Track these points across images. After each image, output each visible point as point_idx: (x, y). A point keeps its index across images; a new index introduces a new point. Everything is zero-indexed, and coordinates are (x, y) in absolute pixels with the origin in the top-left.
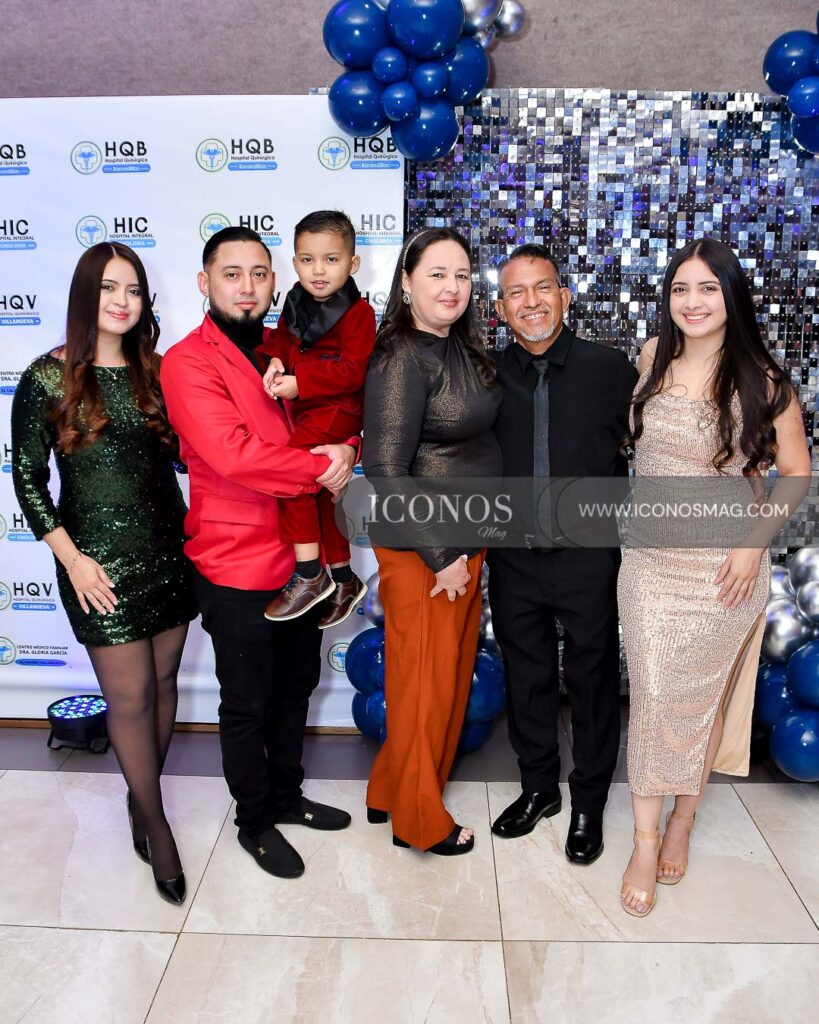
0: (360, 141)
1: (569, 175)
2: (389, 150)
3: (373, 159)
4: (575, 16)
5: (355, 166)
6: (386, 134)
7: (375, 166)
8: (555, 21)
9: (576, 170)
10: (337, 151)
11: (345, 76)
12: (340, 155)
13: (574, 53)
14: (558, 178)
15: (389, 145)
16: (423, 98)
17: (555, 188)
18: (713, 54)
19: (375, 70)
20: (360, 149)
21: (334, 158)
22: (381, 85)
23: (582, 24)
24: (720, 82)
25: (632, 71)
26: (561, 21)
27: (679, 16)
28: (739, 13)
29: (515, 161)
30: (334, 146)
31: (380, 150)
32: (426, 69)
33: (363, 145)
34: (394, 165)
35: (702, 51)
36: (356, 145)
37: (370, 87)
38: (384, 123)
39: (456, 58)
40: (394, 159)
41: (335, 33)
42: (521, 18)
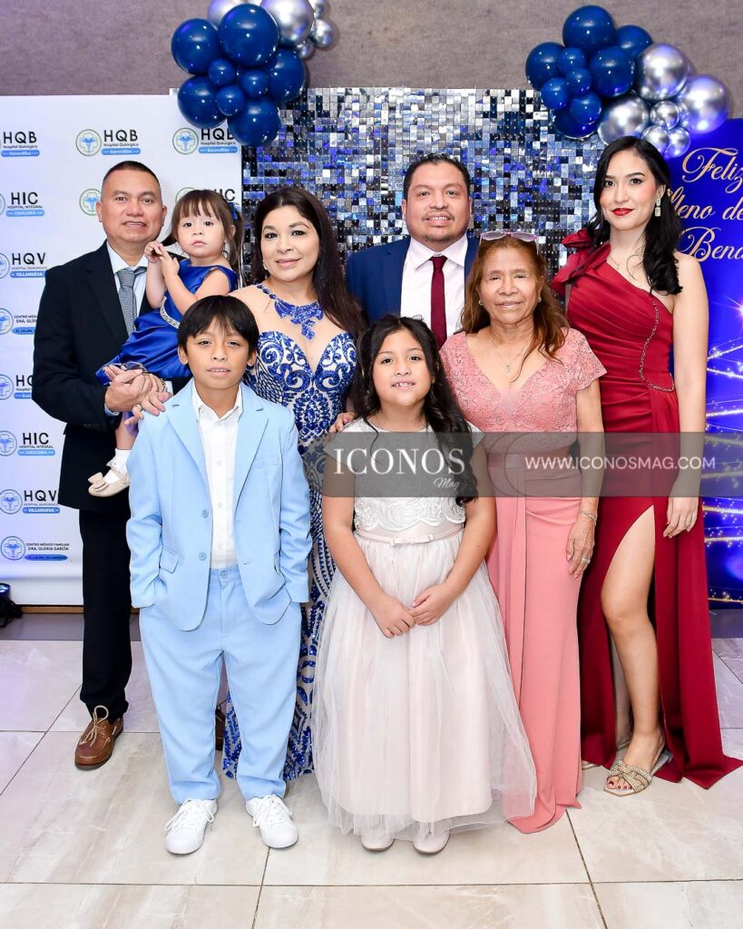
0: (206, 131)
1: (380, 156)
2: (229, 138)
3: (216, 145)
4: (386, 29)
5: (202, 151)
6: (224, 125)
7: (217, 150)
8: (370, 33)
9: (385, 152)
10: (188, 139)
11: (191, 80)
12: (190, 143)
13: (385, 59)
14: (370, 159)
15: (228, 134)
16: (249, 98)
17: (368, 167)
18: (497, 58)
19: (210, 76)
20: (206, 137)
21: (186, 145)
22: (216, 88)
23: (391, 35)
24: (504, 81)
25: (432, 73)
26: (375, 33)
27: (469, 29)
28: (517, 27)
29: (335, 145)
30: (186, 135)
31: (222, 138)
32: (252, 75)
33: (208, 134)
34: (233, 150)
35: (488, 56)
36: (203, 134)
37: (209, 90)
38: (221, 118)
39: (277, 66)
40: (233, 145)
41: (180, 47)
42: (333, 35)
